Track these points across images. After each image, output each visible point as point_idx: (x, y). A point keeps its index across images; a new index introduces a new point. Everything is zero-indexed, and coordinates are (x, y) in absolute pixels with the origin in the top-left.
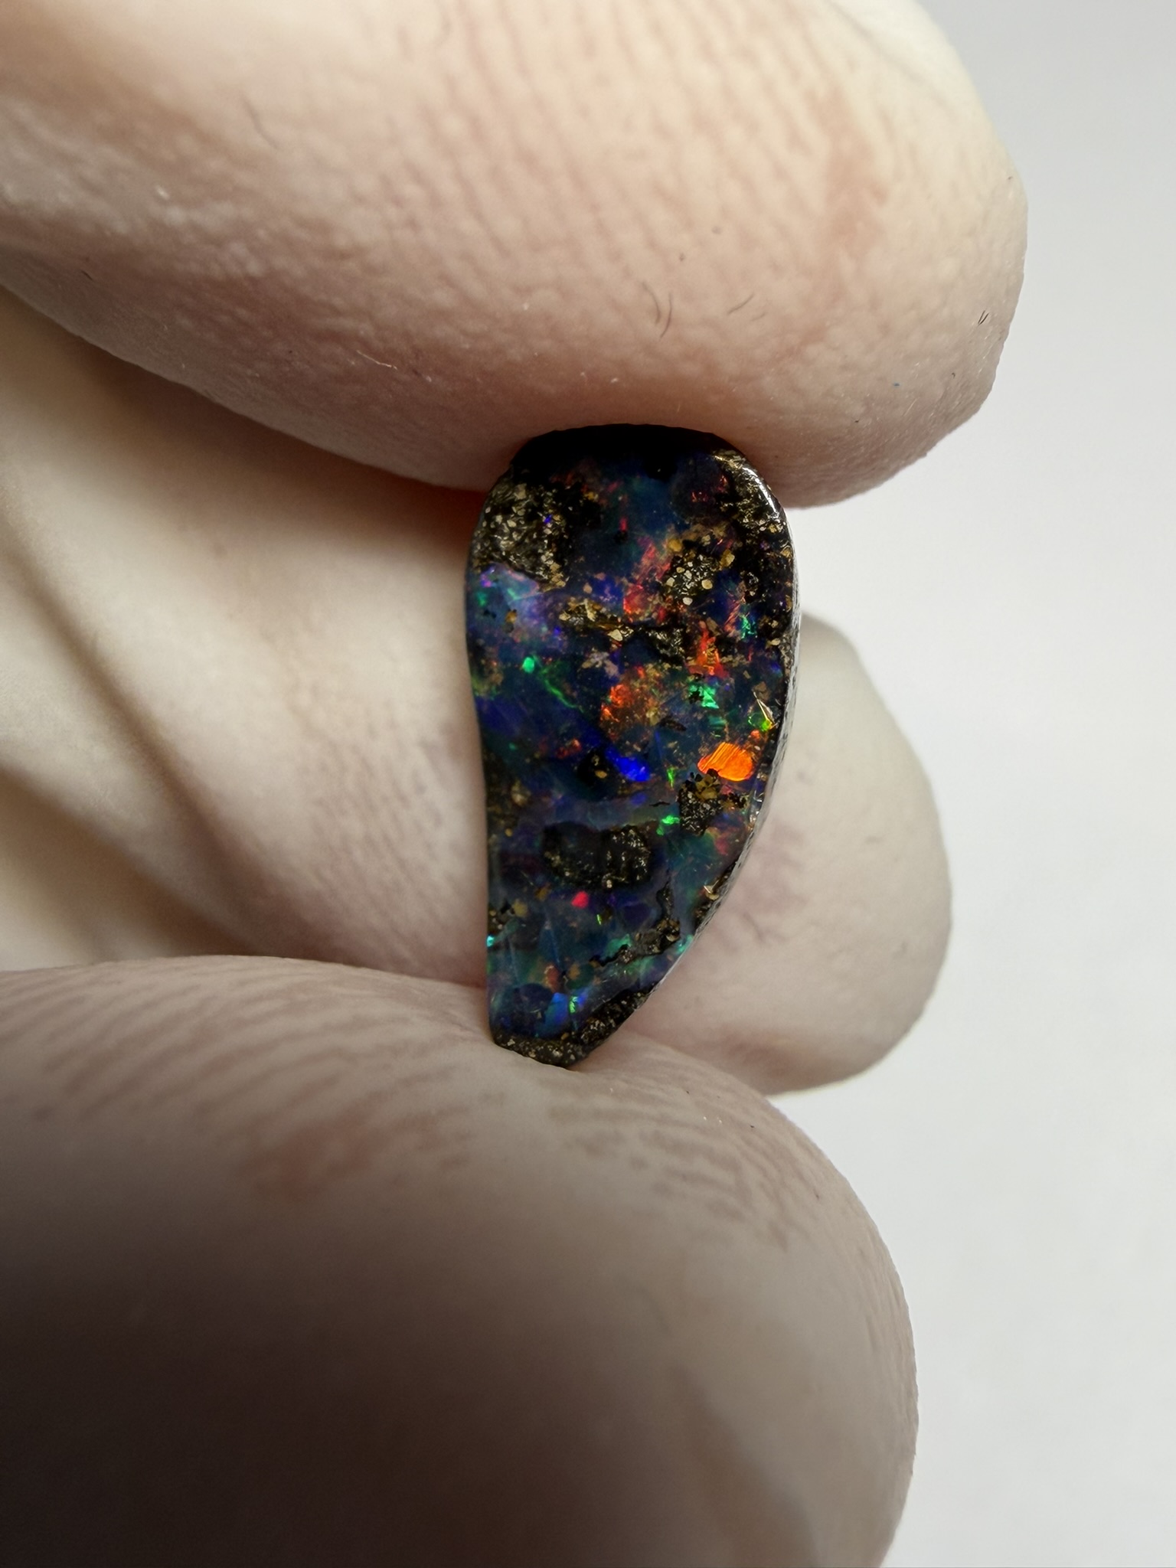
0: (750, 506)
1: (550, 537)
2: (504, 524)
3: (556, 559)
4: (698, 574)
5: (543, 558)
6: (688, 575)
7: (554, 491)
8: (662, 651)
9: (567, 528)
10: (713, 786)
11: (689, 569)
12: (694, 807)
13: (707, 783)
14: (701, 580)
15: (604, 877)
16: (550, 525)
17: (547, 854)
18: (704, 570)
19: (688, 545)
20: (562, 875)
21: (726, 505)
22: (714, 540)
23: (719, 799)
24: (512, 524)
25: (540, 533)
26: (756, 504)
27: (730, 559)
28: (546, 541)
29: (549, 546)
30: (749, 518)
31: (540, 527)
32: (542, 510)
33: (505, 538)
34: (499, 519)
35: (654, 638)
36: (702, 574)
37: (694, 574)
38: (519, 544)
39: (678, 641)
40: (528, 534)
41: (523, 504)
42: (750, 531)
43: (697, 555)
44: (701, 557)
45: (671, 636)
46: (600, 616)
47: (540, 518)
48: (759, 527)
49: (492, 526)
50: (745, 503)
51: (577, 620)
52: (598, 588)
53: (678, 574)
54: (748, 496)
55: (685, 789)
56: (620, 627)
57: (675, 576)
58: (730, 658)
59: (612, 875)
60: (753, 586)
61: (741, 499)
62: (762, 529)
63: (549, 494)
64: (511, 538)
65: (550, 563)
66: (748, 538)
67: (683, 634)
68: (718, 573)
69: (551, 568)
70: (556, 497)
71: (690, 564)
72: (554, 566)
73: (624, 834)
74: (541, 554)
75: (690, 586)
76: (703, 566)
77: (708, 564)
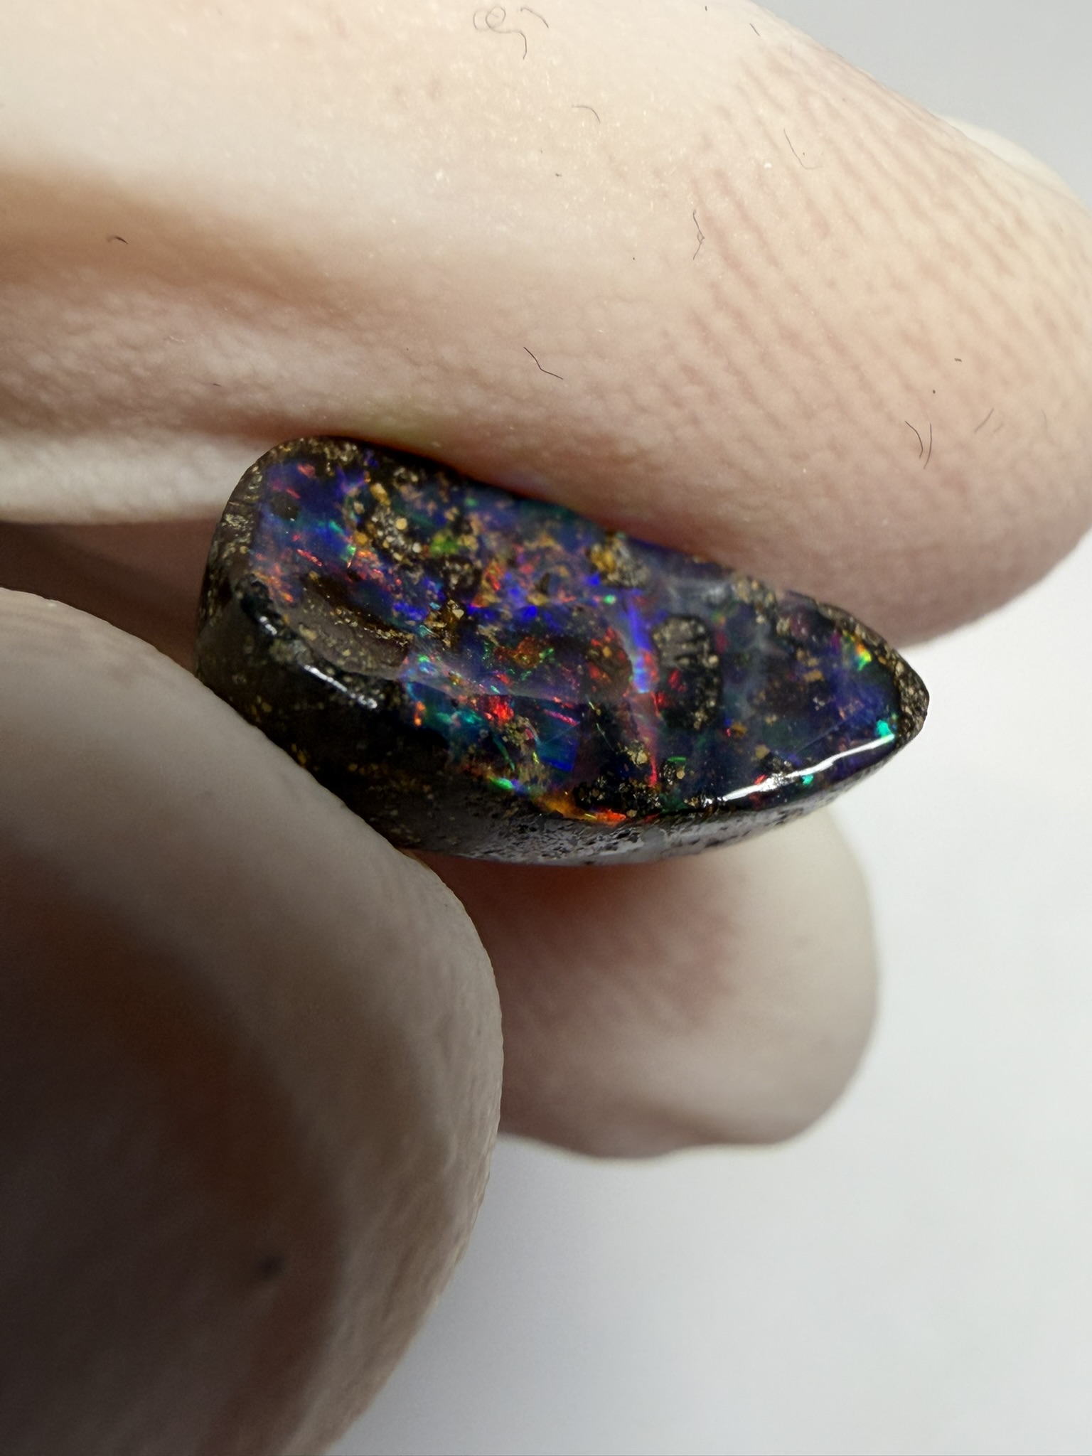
4: (390, 529)
6: (390, 539)
8: (469, 583)
11: (384, 537)
13: (598, 559)
14: (398, 528)
17: (696, 726)
18: (387, 521)
19: (362, 528)
20: (715, 708)
21: (329, 469)
22: (360, 498)
23: (612, 549)
27: (379, 489)
30: (343, 455)
35: (458, 586)
36: (391, 526)
37: (391, 534)
39: (458, 567)
42: (355, 459)
43: (372, 522)
44: (375, 519)
45: (453, 572)
48: (352, 450)
50: (328, 452)
53: (390, 548)
54: (321, 447)
55: (607, 582)
57: (392, 552)
59: (702, 658)
60: (409, 477)
61: (324, 455)
66: (362, 463)
68: (393, 507)
71: (380, 534)
73: (659, 645)
75: (402, 542)
76: (383, 520)
77: (382, 515)
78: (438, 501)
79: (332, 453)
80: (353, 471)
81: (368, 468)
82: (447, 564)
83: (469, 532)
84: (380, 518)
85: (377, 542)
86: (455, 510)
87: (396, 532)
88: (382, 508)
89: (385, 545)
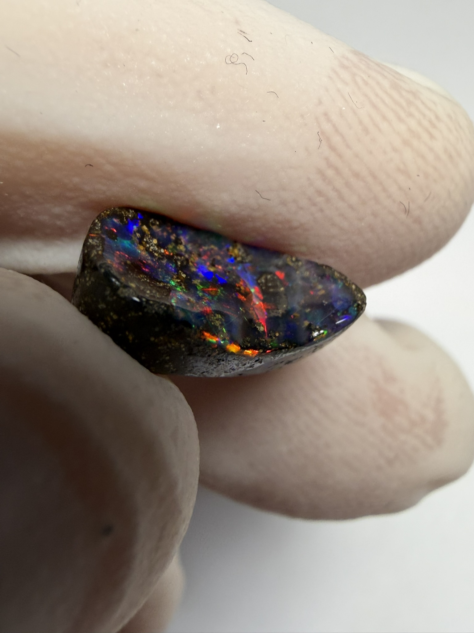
18: (149, 241)
22: (138, 231)
43: (144, 241)
78: (168, 232)
79: (125, 214)
80: (134, 221)
81: (140, 219)
82: (175, 257)
83: (181, 244)
84: (147, 239)
85: (147, 249)
86: (174, 235)
87: (154, 245)
88: (147, 235)
89: (151, 250)
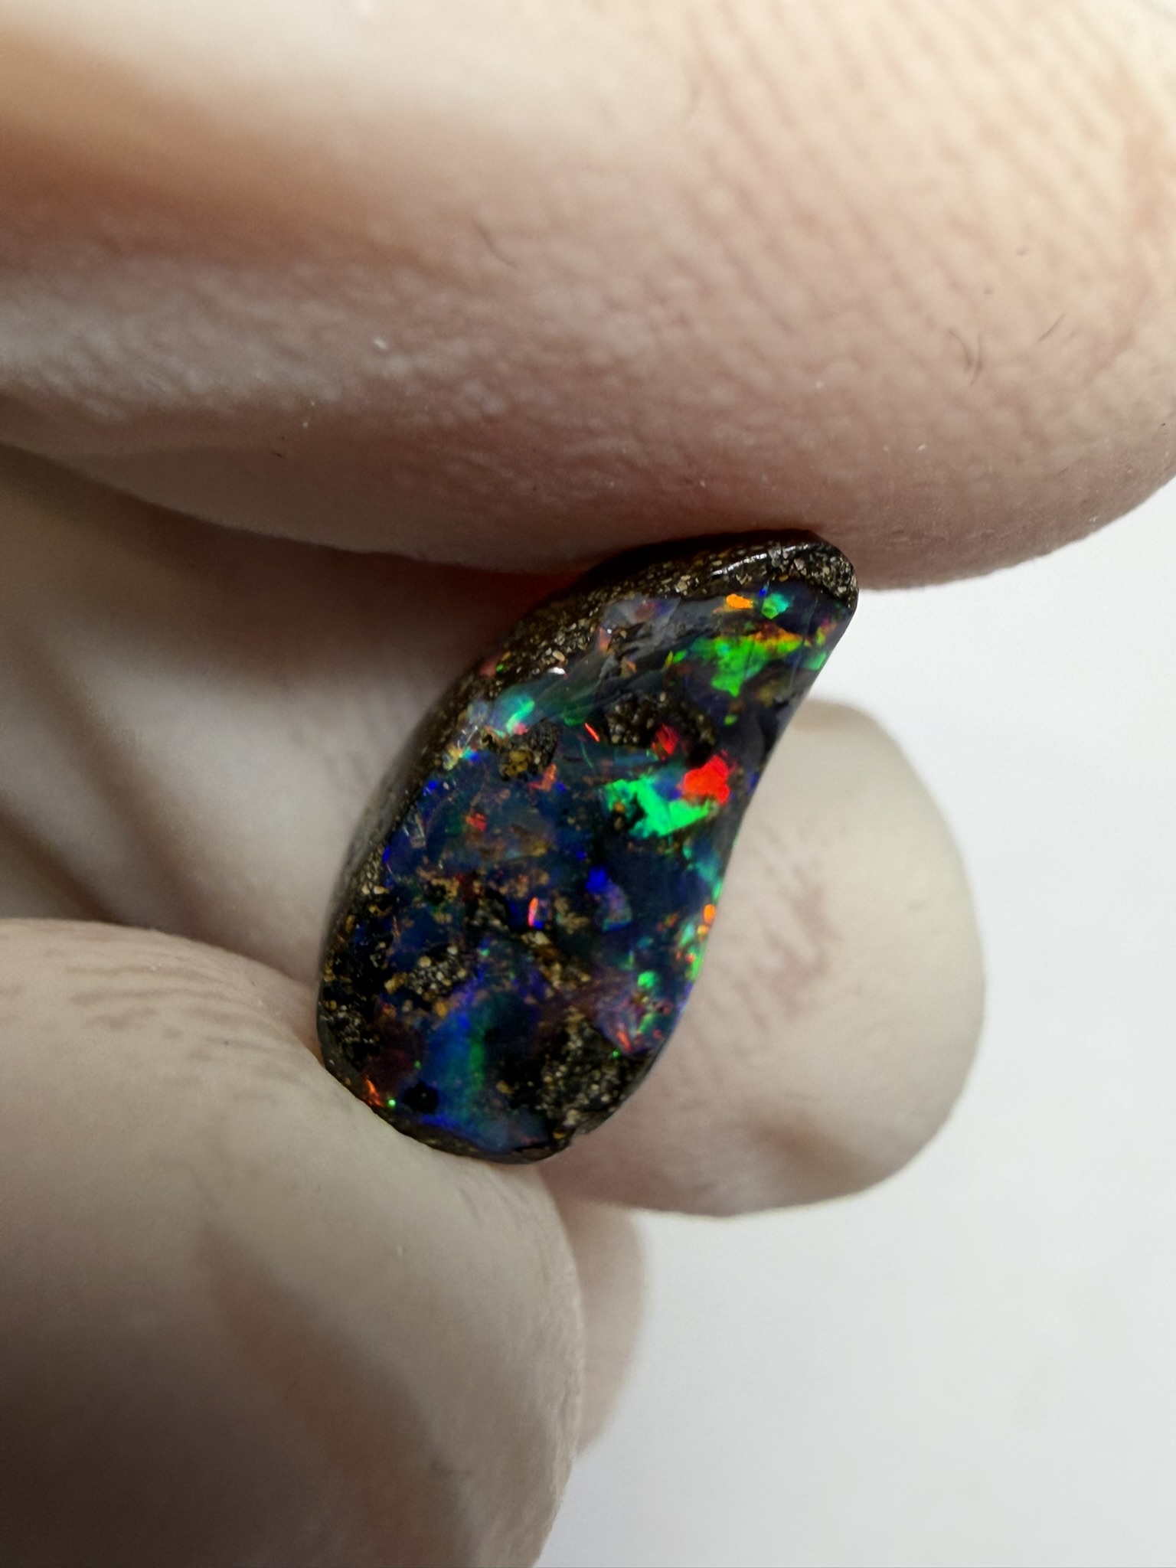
0: (348, 1035)
1: (563, 1062)
2: (603, 1090)
3: (566, 1038)
4: (430, 975)
5: (579, 1044)
6: (440, 976)
7: (538, 1108)
8: (500, 907)
9: (543, 1064)
10: (509, 764)
11: (439, 983)
12: (539, 747)
13: (514, 768)
14: (429, 967)
15: (665, 705)
16: (558, 1074)
17: (712, 742)
19: (428, 1007)
20: (707, 718)
21: (371, 1041)
23: (509, 751)
24: (595, 1087)
25: (571, 1068)
26: (341, 1035)
27: (390, 985)
28: (569, 1059)
29: (568, 1053)
30: (353, 1022)
31: (567, 1077)
32: (559, 1092)
33: (608, 1077)
34: (605, 1099)
35: (504, 922)
36: (427, 973)
37: (434, 975)
38: (597, 1066)
39: (480, 912)
40: (584, 1073)
41: (576, 1104)
42: (358, 1009)
44: (420, 991)
45: (485, 919)
46: (548, 963)
47: (566, 1085)
48: (348, 1011)
49: (616, 1093)
50: (351, 1039)
51: (573, 969)
52: (537, 992)
53: (451, 978)
54: (345, 1046)
55: (540, 768)
56: (533, 946)
57: (454, 977)
58: (435, 882)
59: (655, 706)
60: (380, 951)
61: (354, 1044)
62: (344, 1008)
63: (545, 1106)
64: (603, 1075)
65: (574, 1037)
66: (362, 1002)
67: (472, 916)
68: (409, 971)
69: (575, 1031)
70: (540, 1101)
71: (433, 986)
72: (572, 1031)
73: (625, 740)
74: (579, 1048)
75: (443, 965)
76: (421, 982)
77: (415, 983)
